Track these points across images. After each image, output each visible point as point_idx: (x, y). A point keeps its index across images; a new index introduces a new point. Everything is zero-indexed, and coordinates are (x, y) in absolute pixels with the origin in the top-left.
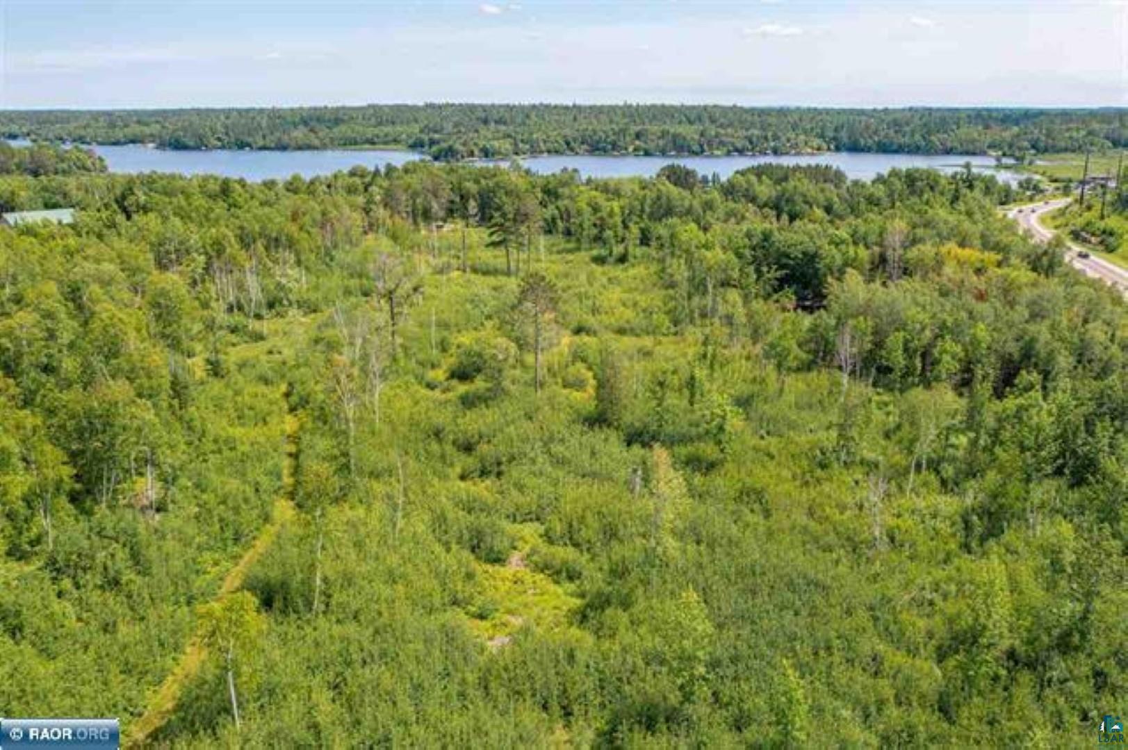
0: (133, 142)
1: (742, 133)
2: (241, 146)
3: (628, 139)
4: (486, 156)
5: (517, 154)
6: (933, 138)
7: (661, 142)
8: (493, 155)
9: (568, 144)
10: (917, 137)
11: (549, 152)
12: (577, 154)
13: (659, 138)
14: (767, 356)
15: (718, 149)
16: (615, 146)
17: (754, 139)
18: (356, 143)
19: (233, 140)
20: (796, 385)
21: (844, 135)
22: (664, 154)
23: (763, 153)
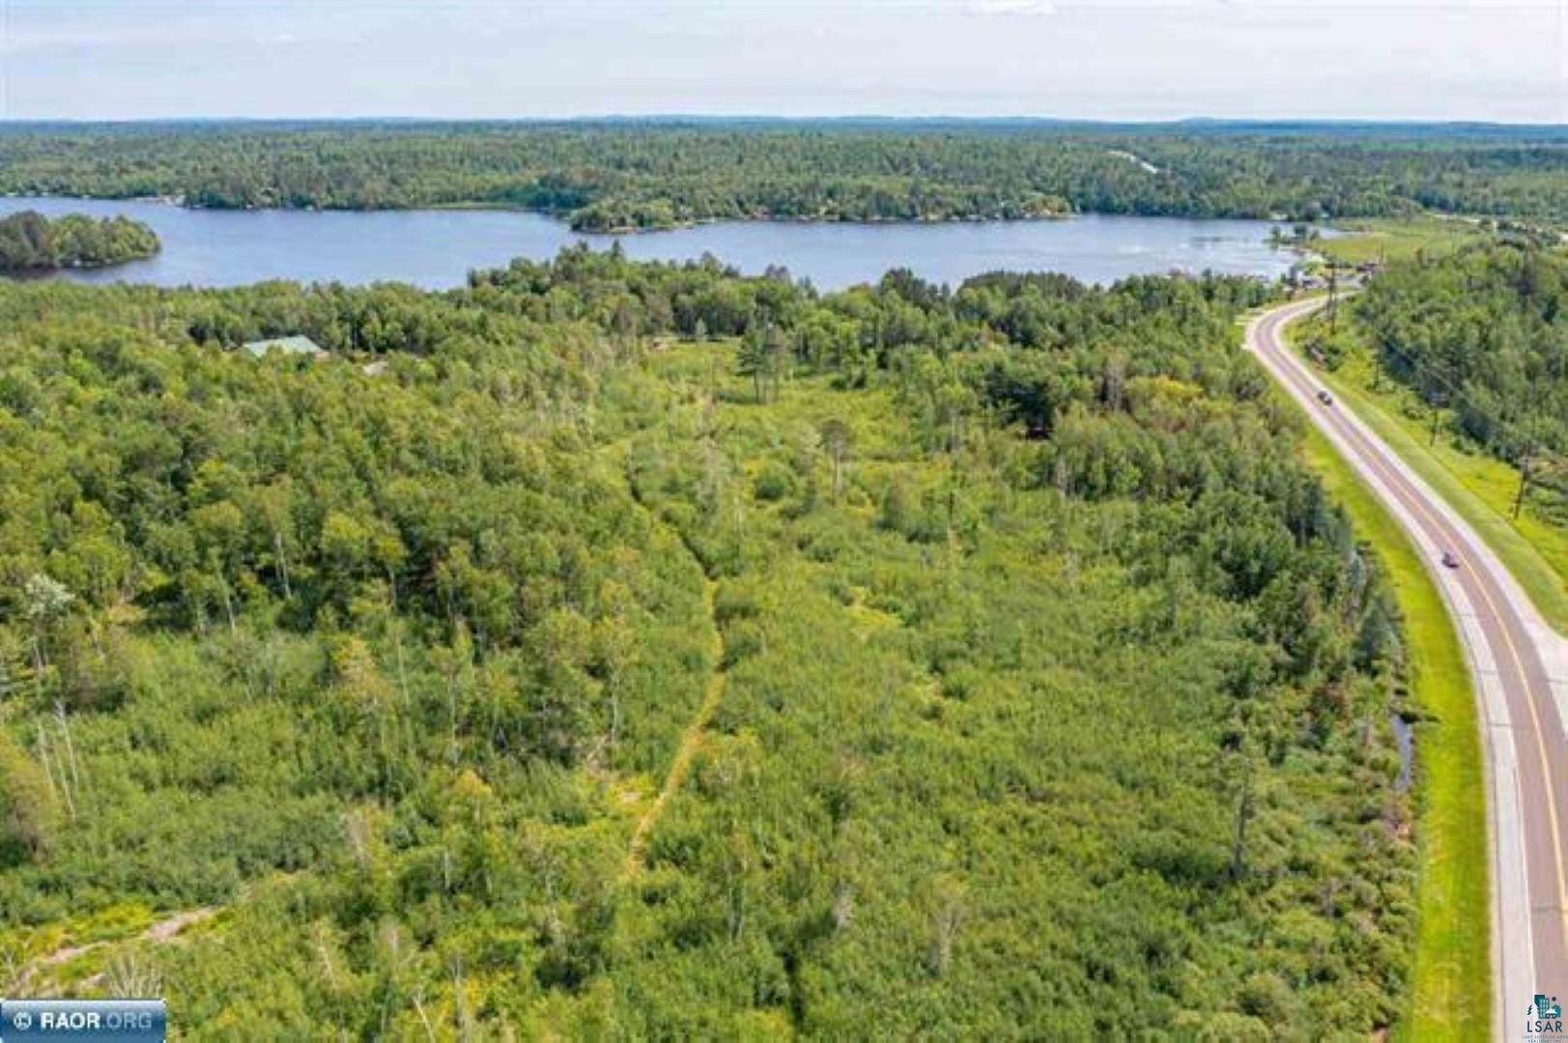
0: (140, 194)
1: (963, 189)
2: (301, 203)
3: (819, 198)
4: (641, 223)
5: (677, 219)
6: (1204, 197)
7: (862, 204)
8: (650, 221)
9: (741, 204)
10: (1185, 195)
11: (717, 215)
12: (754, 218)
13: (859, 197)
14: (1004, 478)
15: (933, 211)
16: (802, 207)
17: (979, 199)
18: (454, 199)
19: (287, 194)
20: (1027, 500)
21: (1092, 190)
22: (864, 218)
23: (991, 217)
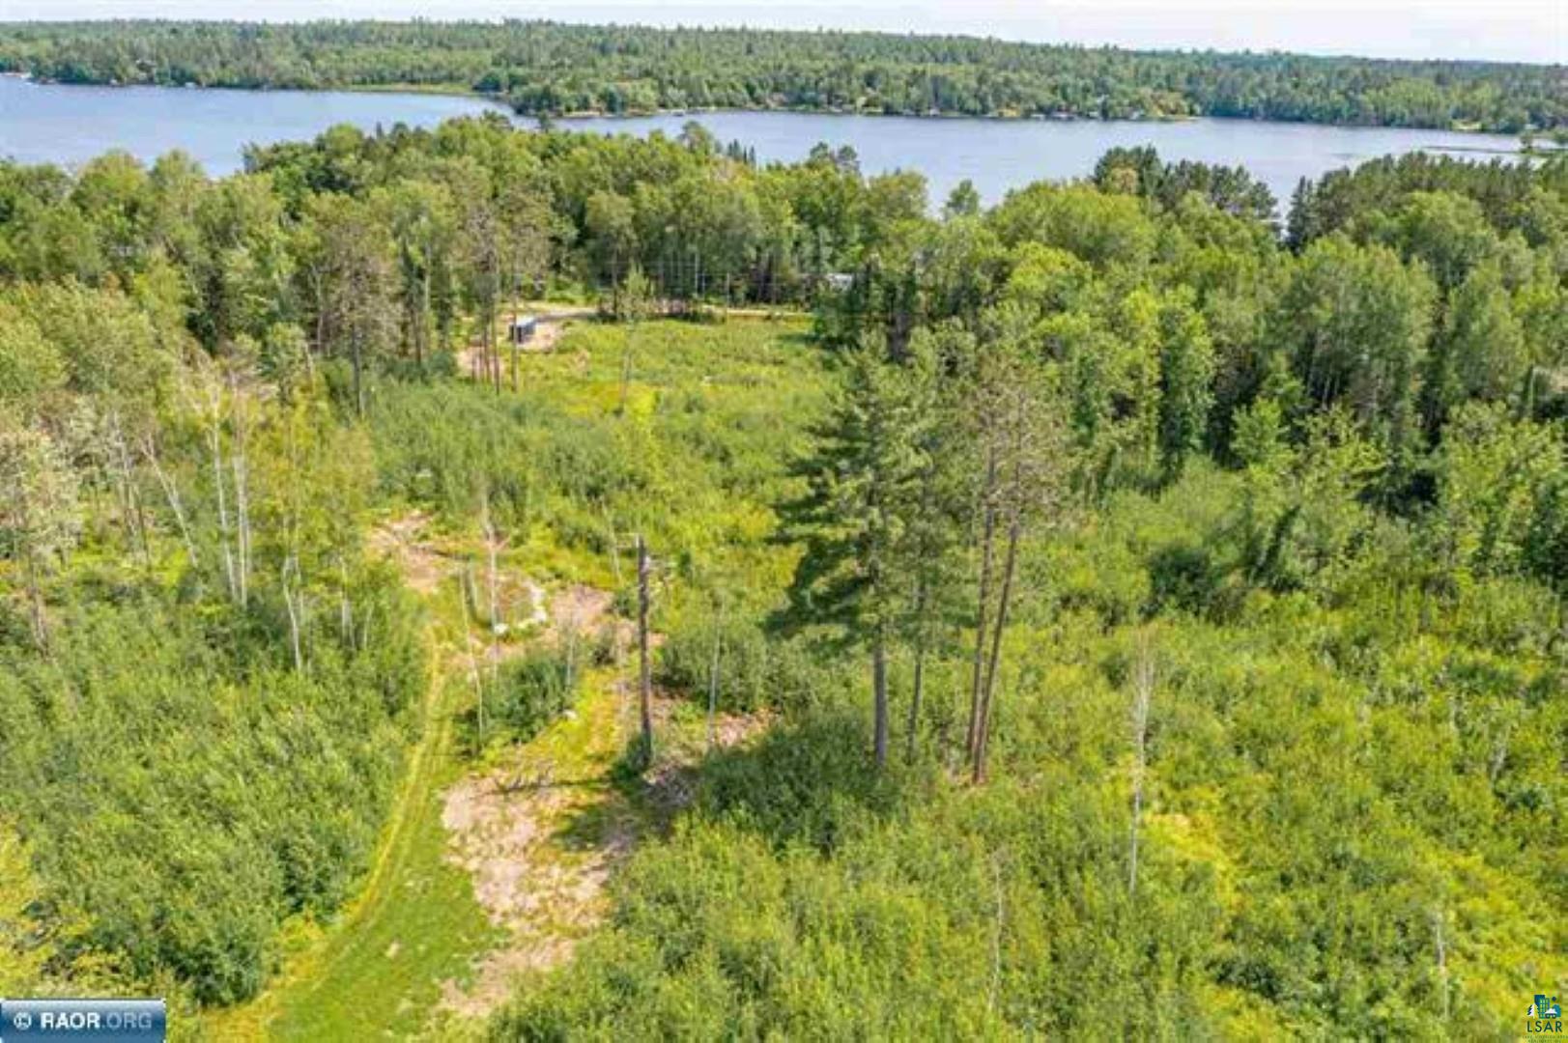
2: (181, 80)
3: (855, 85)
4: (611, 109)
5: (663, 106)
6: (1361, 97)
7: (913, 92)
8: (624, 105)
9: (750, 90)
10: (1335, 96)
11: (719, 104)
12: (767, 108)
13: (909, 85)
15: (1010, 106)
16: (832, 96)
17: (1070, 92)
22: (917, 111)
23: (1085, 115)
